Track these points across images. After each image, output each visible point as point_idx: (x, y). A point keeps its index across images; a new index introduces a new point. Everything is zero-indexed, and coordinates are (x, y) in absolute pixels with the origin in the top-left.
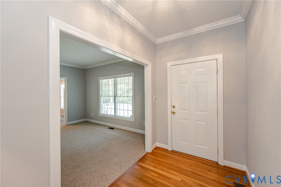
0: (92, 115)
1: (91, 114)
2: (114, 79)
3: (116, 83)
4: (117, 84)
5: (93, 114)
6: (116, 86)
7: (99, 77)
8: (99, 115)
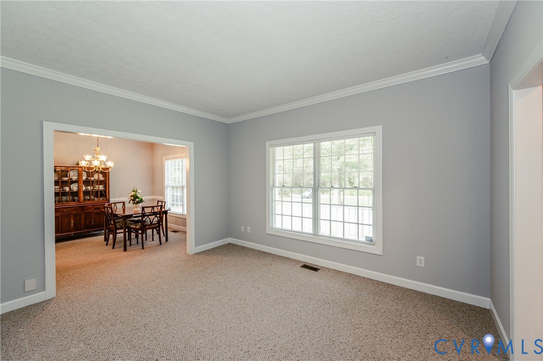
0: (246, 229)
1: (242, 227)
2: (312, 145)
3: (319, 153)
4: (319, 157)
5: (249, 228)
6: (319, 161)
7: (267, 141)
8: (268, 232)
